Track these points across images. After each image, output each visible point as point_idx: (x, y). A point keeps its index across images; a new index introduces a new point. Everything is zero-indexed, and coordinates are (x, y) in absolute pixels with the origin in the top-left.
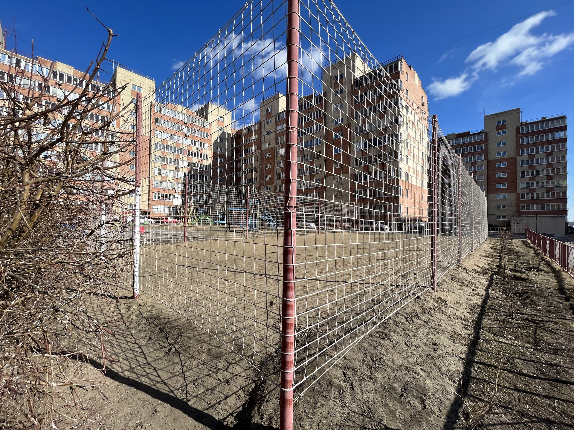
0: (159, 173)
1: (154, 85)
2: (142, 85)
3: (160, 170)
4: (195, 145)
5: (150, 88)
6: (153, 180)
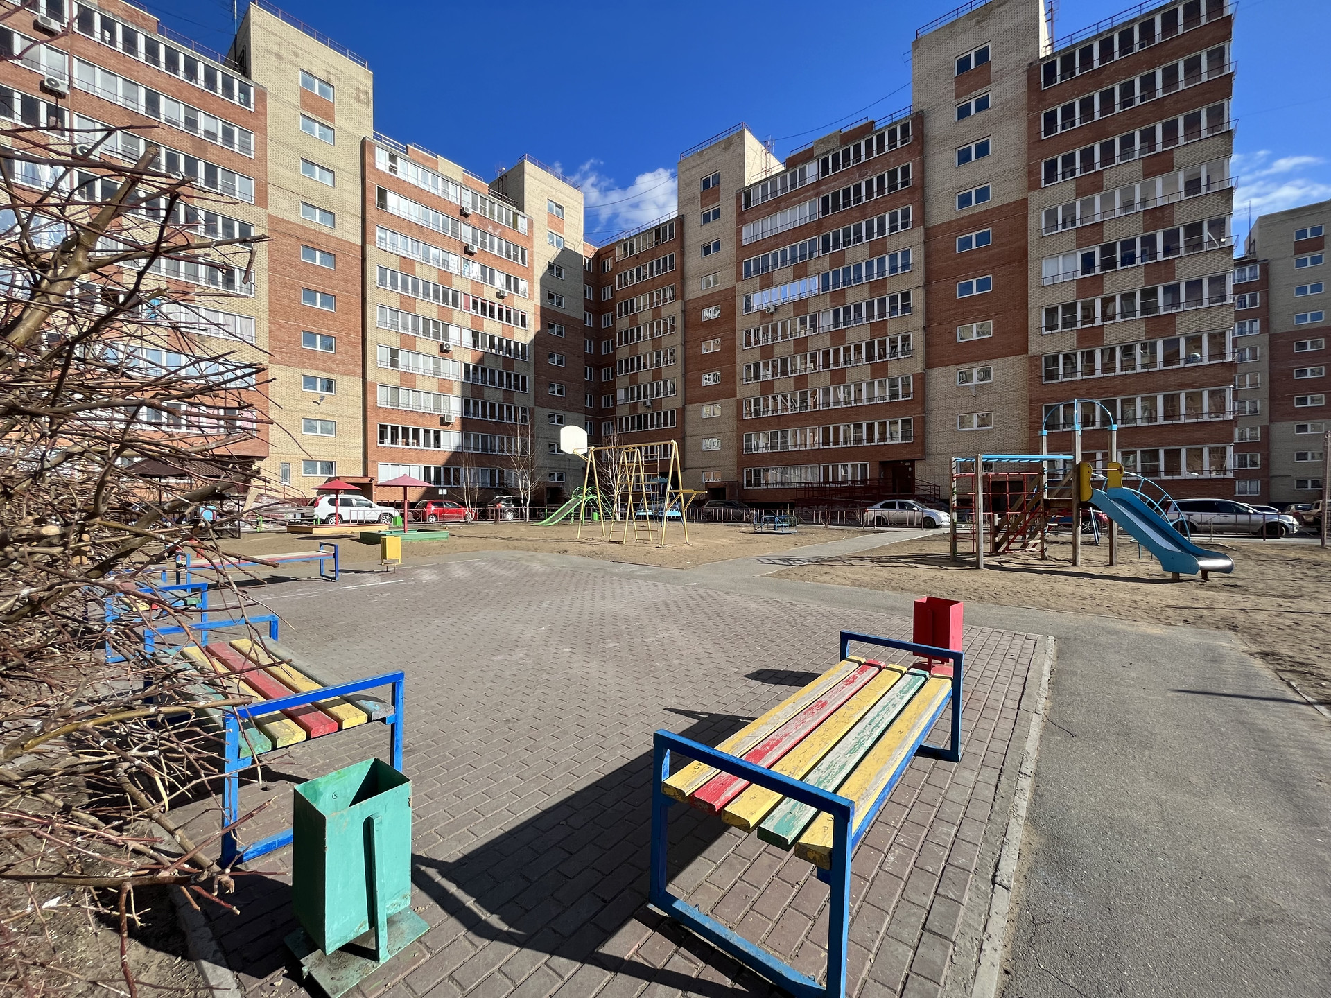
0: (394, 363)
1: (370, 83)
2: (332, 77)
3: (394, 353)
4: (492, 281)
5: (358, 89)
6: (375, 384)
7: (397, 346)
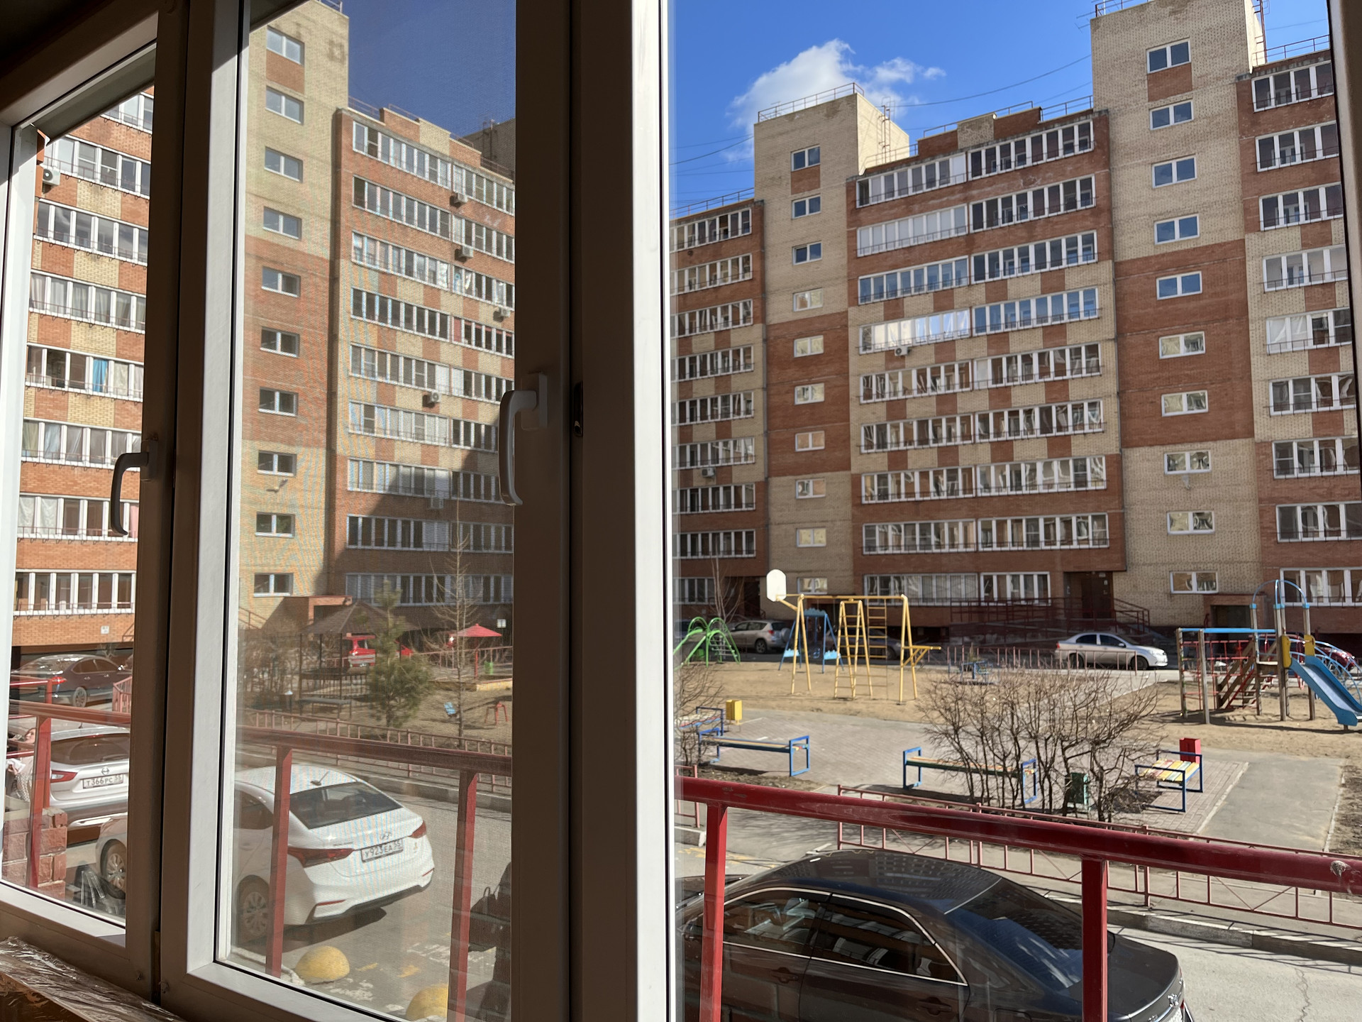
0: (369, 425)
1: (345, 31)
2: (303, 32)
3: (369, 410)
4: (489, 297)
5: (331, 43)
6: (345, 458)
7: (372, 400)
